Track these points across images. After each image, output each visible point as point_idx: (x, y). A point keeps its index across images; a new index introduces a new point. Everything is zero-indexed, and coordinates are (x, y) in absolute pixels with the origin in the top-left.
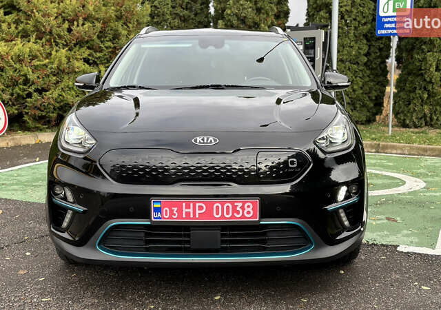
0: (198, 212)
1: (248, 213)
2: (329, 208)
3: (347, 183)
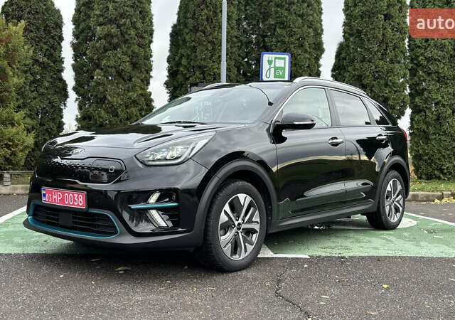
0: (59, 198)
1: (81, 202)
2: (133, 207)
3: (160, 190)
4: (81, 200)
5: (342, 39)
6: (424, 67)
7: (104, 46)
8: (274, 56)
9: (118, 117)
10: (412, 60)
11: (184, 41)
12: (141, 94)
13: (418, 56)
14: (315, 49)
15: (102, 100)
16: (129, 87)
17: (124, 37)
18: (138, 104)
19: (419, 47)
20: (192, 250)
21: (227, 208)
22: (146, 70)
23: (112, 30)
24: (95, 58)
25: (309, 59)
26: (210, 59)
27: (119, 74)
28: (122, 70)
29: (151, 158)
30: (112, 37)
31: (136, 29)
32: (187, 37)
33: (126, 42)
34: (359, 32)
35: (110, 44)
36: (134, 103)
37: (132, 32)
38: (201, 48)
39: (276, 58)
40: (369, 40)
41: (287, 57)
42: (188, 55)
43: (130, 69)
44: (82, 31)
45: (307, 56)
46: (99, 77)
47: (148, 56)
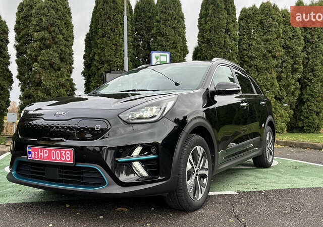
0: (45, 155)
1: (68, 158)
2: (120, 160)
3: (142, 145)
4: (69, 156)
5: (197, 45)
6: (247, 62)
7: (40, 47)
8: (159, 54)
9: (50, 95)
10: (241, 58)
11: (96, 43)
12: (68, 80)
13: (244, 56)
14: (183, 50)
15: (39, 84)
16: (58, 75)
17: (54, 40)
18: (65, 86)
19: (245, 50)
20: (165, 195)
21: (190, 157)
22: (70, 63)
23: (46, 35)
24: (33, 54)
25: (180, 57)
26: (114, 55)
27: (51, 65)
28: (54, 63)
29: (130, 117)
30: (46, 40)
31: (63, 34)
32: (98, 41)
33: (56, 43)
34: (209, 40)
35: (44, 45)
36: (63, 85)
37: (61, 37)
38: (108, 48)
39: (161, 55)
40: (215, 45)
41: (168, 55)
42: (99, 54)
43: (59, 62)
44: (22, 37)
45: (179, 54)
46: (36, 68)
47: (71, 54)
